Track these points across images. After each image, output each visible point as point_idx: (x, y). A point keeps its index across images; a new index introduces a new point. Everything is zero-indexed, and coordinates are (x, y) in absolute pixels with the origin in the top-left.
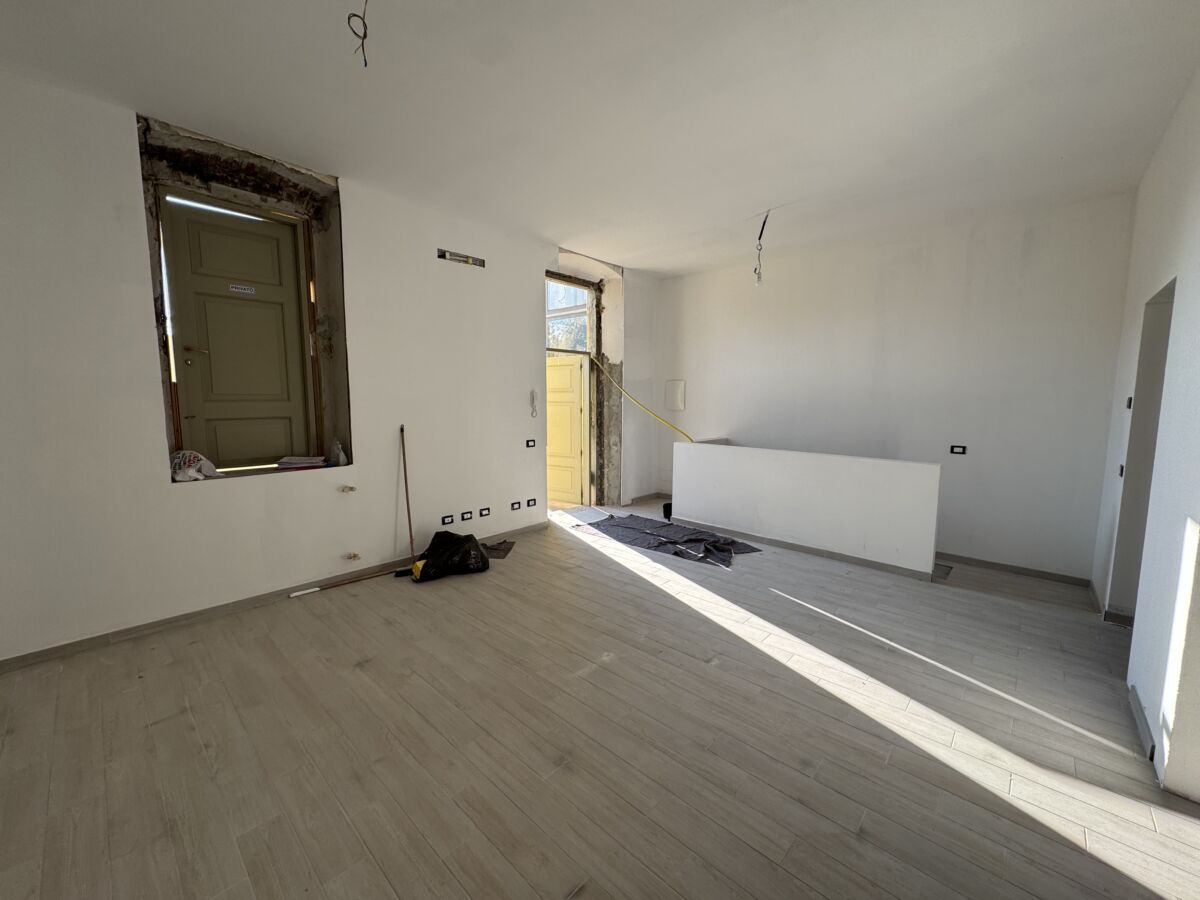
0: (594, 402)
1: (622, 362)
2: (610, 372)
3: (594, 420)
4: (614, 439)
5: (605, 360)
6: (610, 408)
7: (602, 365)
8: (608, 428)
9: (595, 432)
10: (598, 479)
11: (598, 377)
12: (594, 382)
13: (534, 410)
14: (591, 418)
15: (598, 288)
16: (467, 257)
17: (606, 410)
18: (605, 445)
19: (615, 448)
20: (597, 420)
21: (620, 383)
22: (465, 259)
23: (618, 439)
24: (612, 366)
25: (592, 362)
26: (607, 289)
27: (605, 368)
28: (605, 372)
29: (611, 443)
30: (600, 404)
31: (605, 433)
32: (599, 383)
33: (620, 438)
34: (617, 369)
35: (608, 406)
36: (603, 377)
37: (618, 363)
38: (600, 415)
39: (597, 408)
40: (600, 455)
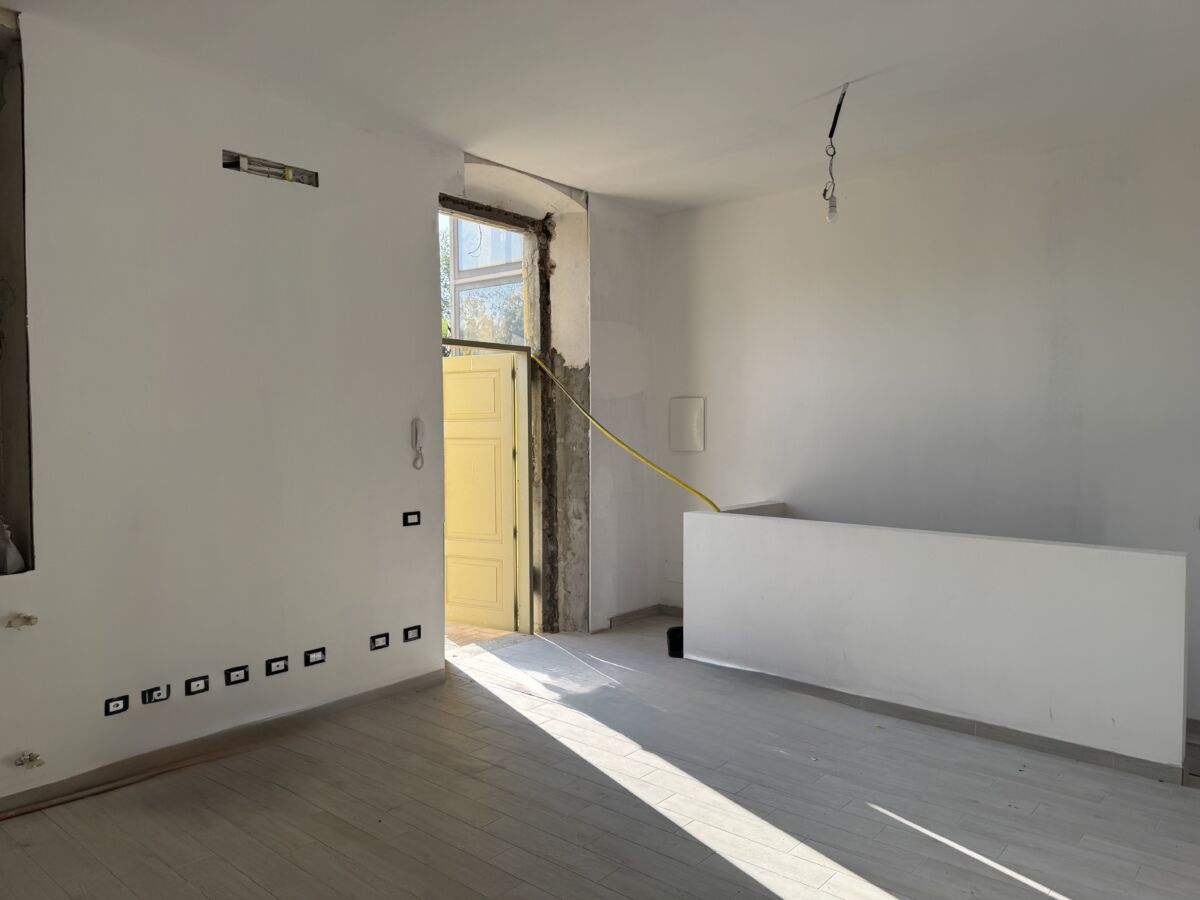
0: (538, 438)
1: (587, 364)
2: (566, 384)
3: (538, 470)
4: (574, 505)
5: (557, 362)
6: (567, 447)
7: (553, 371)
8: (564, 487)
9: (539, 493)
10: (545, 581)
11: (545, 391)
12: (537, 402)
13: (418, 456)
14: (531, 468)
15: (542, 229)
16: (283, 167)
17: (559, 453)
18: (560, 516)
19: (578, 523)
20: (544, 470)
21: (585, 403)
22: (279, 171)
23: (582, 507)
24: (569, 373)
25: (533, 366)
26: (559, 231)
27: (557, 376)
28: (558, 383)
29: (570, 513)
30: (549, 442)
31: (559, 493)
32: (547, 403)
33: (587, 504)
34: (580, 377)
35: (564, 445)
36: (554, 393)
37: (580, 364)
38: (549, 461)
39: (544, 448)
40: (550, 536)
